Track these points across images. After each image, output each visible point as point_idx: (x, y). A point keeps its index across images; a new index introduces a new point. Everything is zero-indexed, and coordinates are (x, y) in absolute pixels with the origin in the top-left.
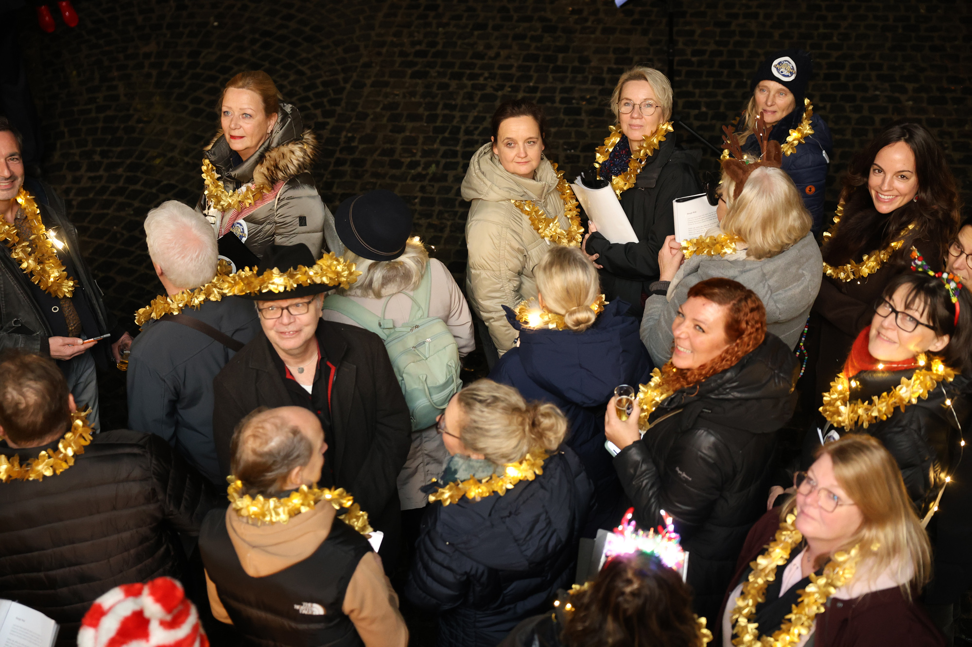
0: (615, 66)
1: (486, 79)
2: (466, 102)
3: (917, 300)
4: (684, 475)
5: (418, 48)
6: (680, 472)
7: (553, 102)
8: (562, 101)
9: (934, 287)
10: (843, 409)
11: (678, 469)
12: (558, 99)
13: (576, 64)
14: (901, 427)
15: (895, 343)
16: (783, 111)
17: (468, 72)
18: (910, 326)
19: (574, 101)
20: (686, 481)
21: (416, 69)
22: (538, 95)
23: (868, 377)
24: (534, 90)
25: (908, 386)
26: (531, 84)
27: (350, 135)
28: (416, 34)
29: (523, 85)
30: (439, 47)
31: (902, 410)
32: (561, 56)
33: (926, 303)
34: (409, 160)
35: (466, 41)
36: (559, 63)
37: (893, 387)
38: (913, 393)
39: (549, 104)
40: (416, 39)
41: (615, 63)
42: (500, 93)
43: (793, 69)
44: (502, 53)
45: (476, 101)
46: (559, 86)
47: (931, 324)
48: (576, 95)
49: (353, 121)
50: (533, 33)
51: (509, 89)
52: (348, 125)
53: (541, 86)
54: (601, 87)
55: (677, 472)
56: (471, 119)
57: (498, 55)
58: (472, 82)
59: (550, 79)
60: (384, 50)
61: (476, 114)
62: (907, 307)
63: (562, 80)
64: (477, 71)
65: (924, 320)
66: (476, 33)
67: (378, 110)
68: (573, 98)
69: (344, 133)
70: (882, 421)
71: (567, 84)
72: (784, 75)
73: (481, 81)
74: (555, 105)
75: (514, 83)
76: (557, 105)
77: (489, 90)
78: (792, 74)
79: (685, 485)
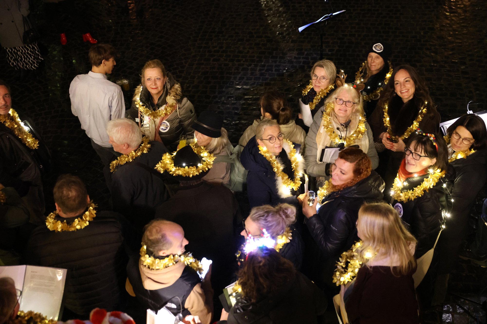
0: (297, 56)
1: (244, 61)
2: (236, 71)
3: (418, 147)
4: (334, 228)
5: (215, 49)
6: (332, 227)
7: (272, 71)
8: (276, 70)
9: (425, 140)
10: (401, 194)
11: (331, 226)
12: (274, 70)
13: (281, 55)
14: (428, 199)
15: (414, 165)
16: (379, 65)
17: (236, 59)
18: (418, 157)
19: (281, 71)
20: (335, 231)
21: (215, 57)
22: (266, 68)
23: (411, 180)
24: (264, 66)
25: (427, 181)
26: (263, 64)
27: (188, 85)
28: (214, 43)
29: (259, 64)
30: (224, 49)
31: (428, 191)
32: (275, 52)
33: (422, 148)
34: (213, 95)
35: (235, 46)
36: (274, 55)
37: (421, 183)
38: (431, 184)
39: (270, 72)
40: (214, 45)
41: (298, 55)
42: (250, 67)
43: (382, 48)
44: (250, 51)
45: (240, 71)
46: (274, 64)
47: (427, 155)
48: (281, 68)
49: (189, 79)
50: (263, 42)
51: (254, 66)
52: (187, 81)
53: (267, 64)
54: (291, 65)
55: (331, 227)
56: (238, 78)
57: (248, 52)
58: (238, 63)
59: (270, 61)
60: (201, 50)
61: (240, 76)
62: (415, 150)
63: (275, 62)
64: (240, 58)
65: (423, 154)
66: (239, 43)
67: (199, 75)
68: (280, 69)
69: (186, 85)
70: (419, 197)
71: (278, 63)
72: (378, 50)
73: (242, 62)
74: (273, 72)
75: (255, 63)
76: (274, 72)
77: (245, 66)
78: (381, 49)
79: (334, 232)
